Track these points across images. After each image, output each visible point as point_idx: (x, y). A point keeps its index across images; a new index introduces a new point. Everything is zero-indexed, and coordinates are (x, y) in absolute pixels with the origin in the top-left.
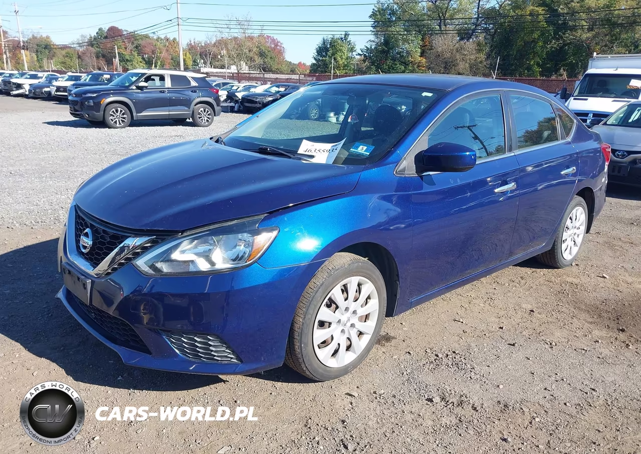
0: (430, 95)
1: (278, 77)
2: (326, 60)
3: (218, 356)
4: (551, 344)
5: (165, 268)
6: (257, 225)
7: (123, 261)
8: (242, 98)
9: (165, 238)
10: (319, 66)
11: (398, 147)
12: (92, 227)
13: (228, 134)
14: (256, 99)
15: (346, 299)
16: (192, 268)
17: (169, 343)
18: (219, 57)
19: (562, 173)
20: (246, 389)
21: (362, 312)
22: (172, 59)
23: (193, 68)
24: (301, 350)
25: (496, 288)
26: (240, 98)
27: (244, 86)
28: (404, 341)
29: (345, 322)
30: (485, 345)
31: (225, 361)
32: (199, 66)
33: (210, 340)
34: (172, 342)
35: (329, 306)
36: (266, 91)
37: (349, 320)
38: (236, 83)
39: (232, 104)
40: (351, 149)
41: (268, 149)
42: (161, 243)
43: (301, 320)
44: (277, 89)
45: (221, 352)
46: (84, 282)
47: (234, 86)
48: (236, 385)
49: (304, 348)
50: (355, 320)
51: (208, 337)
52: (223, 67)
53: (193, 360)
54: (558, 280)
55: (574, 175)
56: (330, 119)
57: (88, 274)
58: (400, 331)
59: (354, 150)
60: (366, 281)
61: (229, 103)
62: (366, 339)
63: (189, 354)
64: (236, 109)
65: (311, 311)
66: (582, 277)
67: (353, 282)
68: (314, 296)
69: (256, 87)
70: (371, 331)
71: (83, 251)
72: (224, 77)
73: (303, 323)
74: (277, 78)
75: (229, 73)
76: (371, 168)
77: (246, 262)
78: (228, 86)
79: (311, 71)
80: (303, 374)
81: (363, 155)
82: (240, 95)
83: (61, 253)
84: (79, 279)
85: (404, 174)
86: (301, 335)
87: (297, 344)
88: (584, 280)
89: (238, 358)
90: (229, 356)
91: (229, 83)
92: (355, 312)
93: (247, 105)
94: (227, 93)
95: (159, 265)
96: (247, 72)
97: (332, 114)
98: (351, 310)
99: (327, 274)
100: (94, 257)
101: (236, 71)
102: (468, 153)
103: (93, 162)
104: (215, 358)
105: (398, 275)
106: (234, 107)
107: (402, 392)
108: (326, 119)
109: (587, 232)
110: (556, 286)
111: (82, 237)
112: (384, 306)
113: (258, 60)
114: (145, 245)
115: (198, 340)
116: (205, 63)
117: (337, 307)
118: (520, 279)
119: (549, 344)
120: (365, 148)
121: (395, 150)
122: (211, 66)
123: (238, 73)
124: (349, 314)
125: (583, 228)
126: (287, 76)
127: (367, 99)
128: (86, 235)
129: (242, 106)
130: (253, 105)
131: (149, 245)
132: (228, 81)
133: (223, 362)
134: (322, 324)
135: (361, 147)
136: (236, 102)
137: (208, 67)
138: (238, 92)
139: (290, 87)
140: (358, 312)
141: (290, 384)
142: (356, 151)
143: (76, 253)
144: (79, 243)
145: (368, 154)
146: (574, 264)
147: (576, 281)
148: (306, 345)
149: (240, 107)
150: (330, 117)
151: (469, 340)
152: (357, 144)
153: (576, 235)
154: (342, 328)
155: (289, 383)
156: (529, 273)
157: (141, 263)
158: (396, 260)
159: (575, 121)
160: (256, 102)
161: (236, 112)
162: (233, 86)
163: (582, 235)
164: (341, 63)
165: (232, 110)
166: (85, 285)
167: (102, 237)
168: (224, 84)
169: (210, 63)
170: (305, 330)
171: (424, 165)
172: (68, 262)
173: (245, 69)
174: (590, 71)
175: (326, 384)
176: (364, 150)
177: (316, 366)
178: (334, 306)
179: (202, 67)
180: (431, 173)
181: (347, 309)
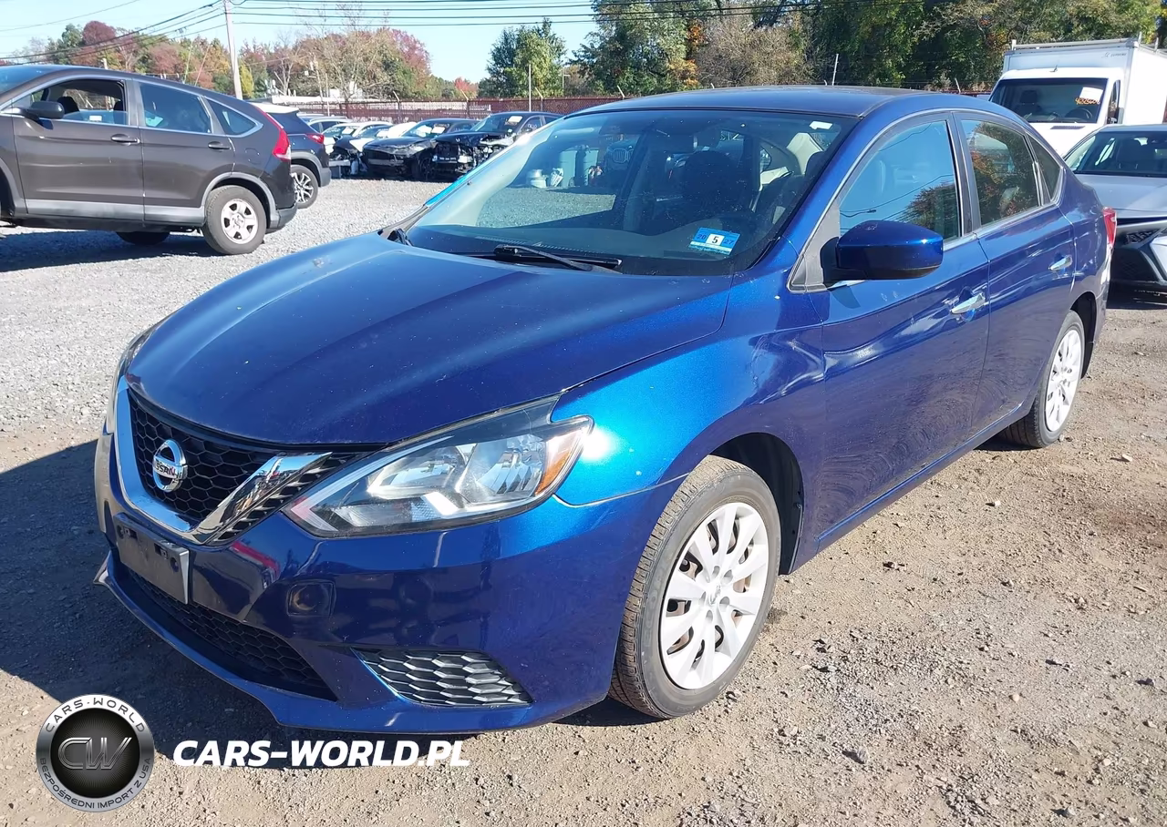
0: (827, 126)
1: (422, 108)
2: (511, 72)
3: (482, 695)
4: (1076, 601)
5: (356, 518)
6: (549, 415)
7: (260, 508)
8: (364, 149)
9: (354, 456)
10: (501, 84)
11: (789, 235)
12: (177, 436)
13: (410, 222)
14: (392, 149)
15: (715, 551)
16: (417, 515)
17: (375, 674)
18: (306, 73)
19: (1052, 268)
20: (523, 748)
21: (740, 572)
22: (214, 80)
23: (255, 96)
24: (640, 664)
25: (940, 495)
26: (361, 150)
27: (366, 128)
28: (802, 617)
29: (713, 597)
30: (957, 612)
31: (496, 703)
32: (269, 91)
33: (466, 663)
34: (382, 672)
35: (684, 568)
36: (408, 134)
37: (718, 592)
38: (348, 123)
39: (346, 162)
40: (692, 243)
41: (516, 251)
42: (345, 466)
43: (639, 603)
44: (429, 130)
45: (489, 686)
46: (171, 555)
47: (345, 127)
48: (500, 740)
49: (647, 659)
50: (728, 591)
51: (463, 657)
52: (315, 93)
53: (428, 705)
54: (1045, 472)
55: (1070, 269)
56: (534, 183)
57: (179, 538)
58: (789, 598)
59: (698, 244)
60: (747, 510)
61: (339, 159)
62: (747, 623)
63: (419, 693)
64: (353, 172)
65: (657, 583)
66: (1084, 462)
67: (725, 515)
68: (662, 552)
69: (388, 127)
70: (755, 608)
71: (161, 487)
72: (323, 111)
73: (643, 610)
74: (419, 110)
75: (333, 103)
76: (746, 279)
77: (533, 495)
78: (334, 129)
79: (480, 94)
80: (640, 709)
81: (718, 253)
82: (359, 145)
83: (104, 491)
84: (158, 549)
85: (803, 288)
86: (639, 634)
87: (631, 653)
88: (1092, 468)
89: (524, 695)
90: (506, 692)
91: (334, 123)
92: (728, 575)
93: (374, 162)
94: (334, 142)
95: (342, 512)
96: (360, 100)
97: (538, 174)
98: (723, 571)
99: (682, 504)
100: (191, 502)
101: (343, 100)
102: (924, 241)
103: (98, 288)
104: (475, 698)
105: (801, 493)
106: (349, 167)
107: (833, 726)
108: (527, 182)
109: (1083, 376)
110: (1046, 484)
111: (155, 458)
112: (777, 556)
113: (384, 78)
114: (310, 472)
115: (441, 664)
116: (279, 86)
117: (700, 568)
118: (977, 474)
119: (1073, 601)
120: (720, 238)
121: (785, 241)
122: (292, 92)
123: (347, 103)
124: (718, 580)
125: (1077, 369)
126: (435, 106)
127: (695, 139)
128: (168, 454)
129: (364, 165)
130: (386, 163)
131: (317, 470)
132: (332, 118)
133: (492, 705)
134: (673, 606)
135: (712, 237)
136: (353, 157)
137: (285, 94)
138: (355, 138)
139: (453, 126)
140: (733, 573)
141: (608, 728)
142: (702, 244)
143: (142, 490)
144: (151, 472)
145: (730, 250)
146: (1062, 438)
147: (1077, 470)
148: (649, 652)
149: (360, 166)
150: (534, 179)
151: (923, 605)
152: (701, 231)
153: (1066, 384)
154: (709, 608)
155: (606, 726)
156: (987, 460)
157: (303, 510)
158: (799, 463)
159: (1062, 167)
160: (391, 157)
161: (355, 177)
162: (343, 128)
163: (1076, 382)
164: (540, 76)
165: (345, 173)
166: (174, 563)
167: (203, 457)
168: (326, 125)
169: (289, 87)
170: (648, 622)
171: (838, 267)
172: (126, 512)
173: (357, 95)
174: (1008, 75)
175: (680, 722)
176: (719, 243)
177: (664, 691)
178: (693, 566)
179: (274, 94)
180: (849, 283)
181: (717, 569)
